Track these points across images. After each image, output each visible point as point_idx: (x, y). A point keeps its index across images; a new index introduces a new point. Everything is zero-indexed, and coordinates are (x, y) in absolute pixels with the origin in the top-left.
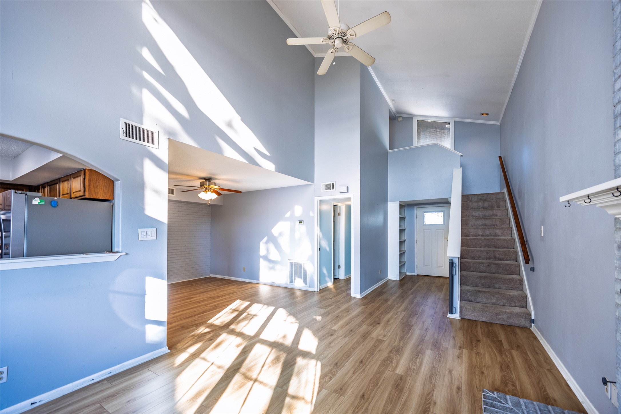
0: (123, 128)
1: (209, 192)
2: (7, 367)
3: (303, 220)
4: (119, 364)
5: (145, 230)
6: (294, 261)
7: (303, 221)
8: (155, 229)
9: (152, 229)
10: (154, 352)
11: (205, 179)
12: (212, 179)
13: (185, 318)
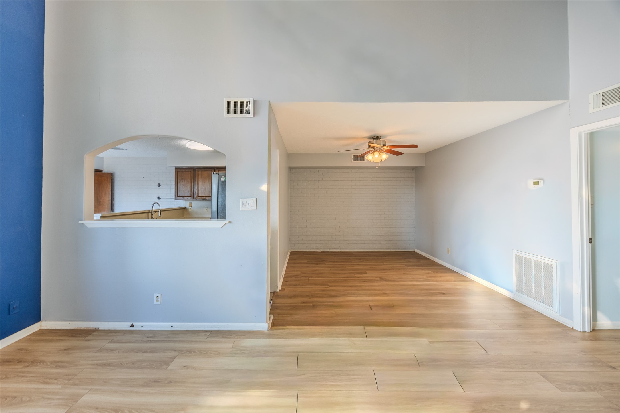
0: (226, 107)
1: (376, 152)
2: (160, 294)
3: (542, 179)
4: (225, 322)
5: (246, 200)
6: (524, 255)
7: (542, 181)
8: (255, 200)
9: (252, 199)
10: (255, 324)
11: (373, 138)
12: (381, 137)
13: (329, 296)
